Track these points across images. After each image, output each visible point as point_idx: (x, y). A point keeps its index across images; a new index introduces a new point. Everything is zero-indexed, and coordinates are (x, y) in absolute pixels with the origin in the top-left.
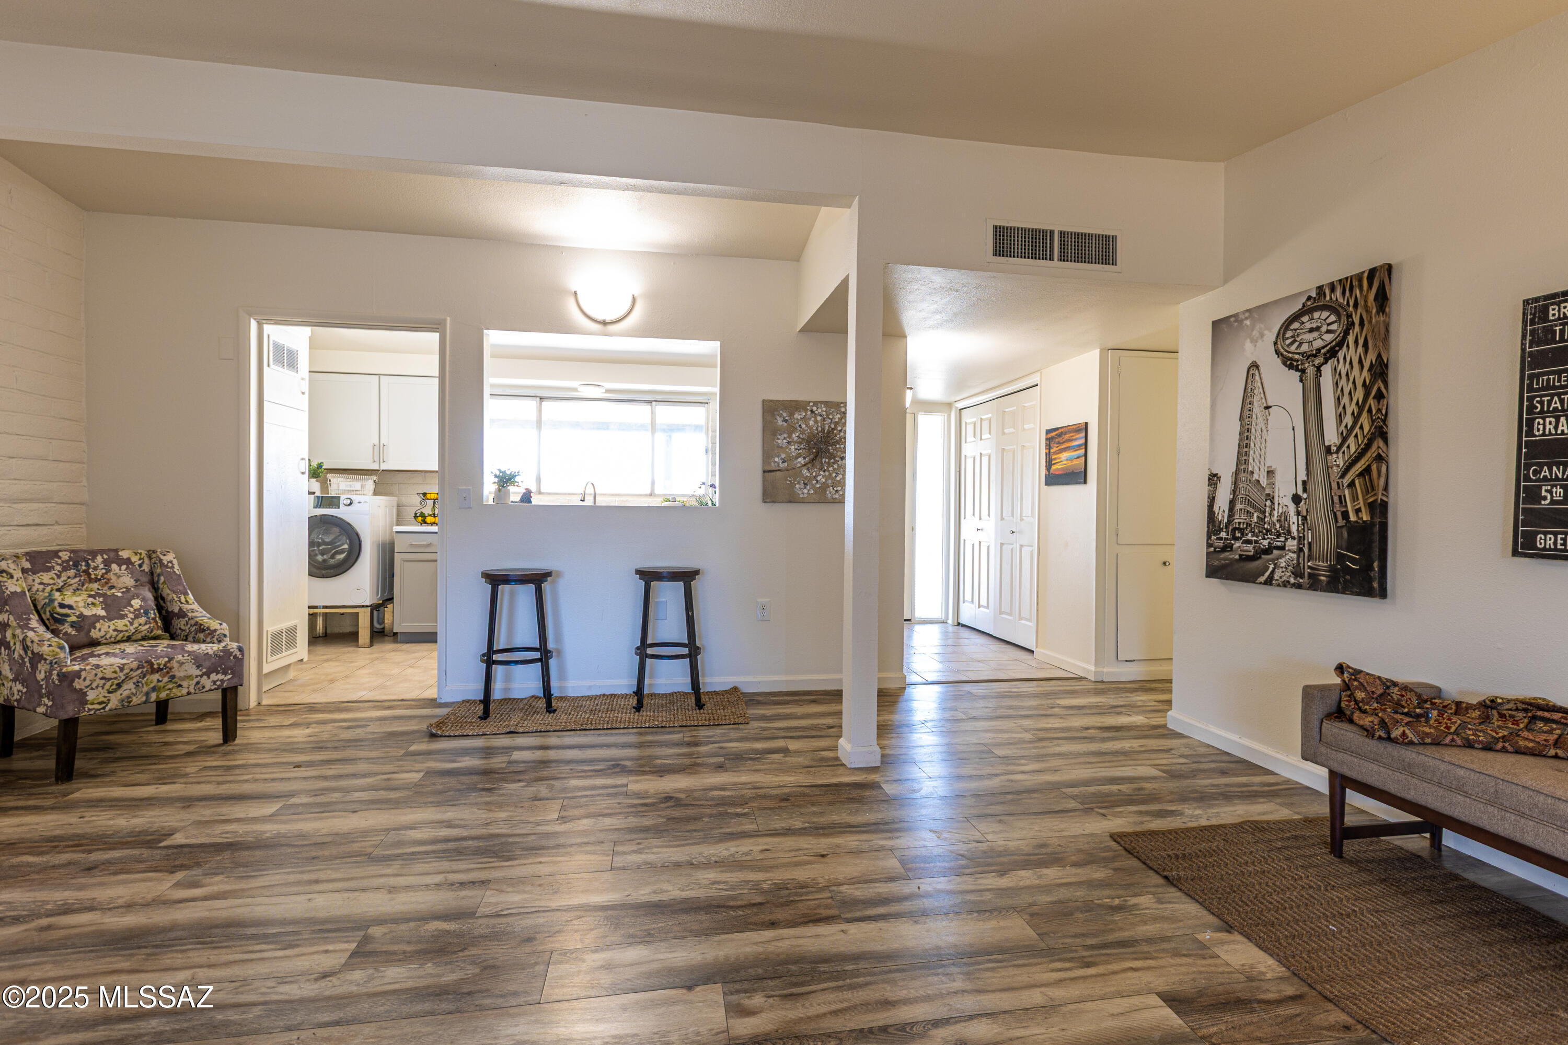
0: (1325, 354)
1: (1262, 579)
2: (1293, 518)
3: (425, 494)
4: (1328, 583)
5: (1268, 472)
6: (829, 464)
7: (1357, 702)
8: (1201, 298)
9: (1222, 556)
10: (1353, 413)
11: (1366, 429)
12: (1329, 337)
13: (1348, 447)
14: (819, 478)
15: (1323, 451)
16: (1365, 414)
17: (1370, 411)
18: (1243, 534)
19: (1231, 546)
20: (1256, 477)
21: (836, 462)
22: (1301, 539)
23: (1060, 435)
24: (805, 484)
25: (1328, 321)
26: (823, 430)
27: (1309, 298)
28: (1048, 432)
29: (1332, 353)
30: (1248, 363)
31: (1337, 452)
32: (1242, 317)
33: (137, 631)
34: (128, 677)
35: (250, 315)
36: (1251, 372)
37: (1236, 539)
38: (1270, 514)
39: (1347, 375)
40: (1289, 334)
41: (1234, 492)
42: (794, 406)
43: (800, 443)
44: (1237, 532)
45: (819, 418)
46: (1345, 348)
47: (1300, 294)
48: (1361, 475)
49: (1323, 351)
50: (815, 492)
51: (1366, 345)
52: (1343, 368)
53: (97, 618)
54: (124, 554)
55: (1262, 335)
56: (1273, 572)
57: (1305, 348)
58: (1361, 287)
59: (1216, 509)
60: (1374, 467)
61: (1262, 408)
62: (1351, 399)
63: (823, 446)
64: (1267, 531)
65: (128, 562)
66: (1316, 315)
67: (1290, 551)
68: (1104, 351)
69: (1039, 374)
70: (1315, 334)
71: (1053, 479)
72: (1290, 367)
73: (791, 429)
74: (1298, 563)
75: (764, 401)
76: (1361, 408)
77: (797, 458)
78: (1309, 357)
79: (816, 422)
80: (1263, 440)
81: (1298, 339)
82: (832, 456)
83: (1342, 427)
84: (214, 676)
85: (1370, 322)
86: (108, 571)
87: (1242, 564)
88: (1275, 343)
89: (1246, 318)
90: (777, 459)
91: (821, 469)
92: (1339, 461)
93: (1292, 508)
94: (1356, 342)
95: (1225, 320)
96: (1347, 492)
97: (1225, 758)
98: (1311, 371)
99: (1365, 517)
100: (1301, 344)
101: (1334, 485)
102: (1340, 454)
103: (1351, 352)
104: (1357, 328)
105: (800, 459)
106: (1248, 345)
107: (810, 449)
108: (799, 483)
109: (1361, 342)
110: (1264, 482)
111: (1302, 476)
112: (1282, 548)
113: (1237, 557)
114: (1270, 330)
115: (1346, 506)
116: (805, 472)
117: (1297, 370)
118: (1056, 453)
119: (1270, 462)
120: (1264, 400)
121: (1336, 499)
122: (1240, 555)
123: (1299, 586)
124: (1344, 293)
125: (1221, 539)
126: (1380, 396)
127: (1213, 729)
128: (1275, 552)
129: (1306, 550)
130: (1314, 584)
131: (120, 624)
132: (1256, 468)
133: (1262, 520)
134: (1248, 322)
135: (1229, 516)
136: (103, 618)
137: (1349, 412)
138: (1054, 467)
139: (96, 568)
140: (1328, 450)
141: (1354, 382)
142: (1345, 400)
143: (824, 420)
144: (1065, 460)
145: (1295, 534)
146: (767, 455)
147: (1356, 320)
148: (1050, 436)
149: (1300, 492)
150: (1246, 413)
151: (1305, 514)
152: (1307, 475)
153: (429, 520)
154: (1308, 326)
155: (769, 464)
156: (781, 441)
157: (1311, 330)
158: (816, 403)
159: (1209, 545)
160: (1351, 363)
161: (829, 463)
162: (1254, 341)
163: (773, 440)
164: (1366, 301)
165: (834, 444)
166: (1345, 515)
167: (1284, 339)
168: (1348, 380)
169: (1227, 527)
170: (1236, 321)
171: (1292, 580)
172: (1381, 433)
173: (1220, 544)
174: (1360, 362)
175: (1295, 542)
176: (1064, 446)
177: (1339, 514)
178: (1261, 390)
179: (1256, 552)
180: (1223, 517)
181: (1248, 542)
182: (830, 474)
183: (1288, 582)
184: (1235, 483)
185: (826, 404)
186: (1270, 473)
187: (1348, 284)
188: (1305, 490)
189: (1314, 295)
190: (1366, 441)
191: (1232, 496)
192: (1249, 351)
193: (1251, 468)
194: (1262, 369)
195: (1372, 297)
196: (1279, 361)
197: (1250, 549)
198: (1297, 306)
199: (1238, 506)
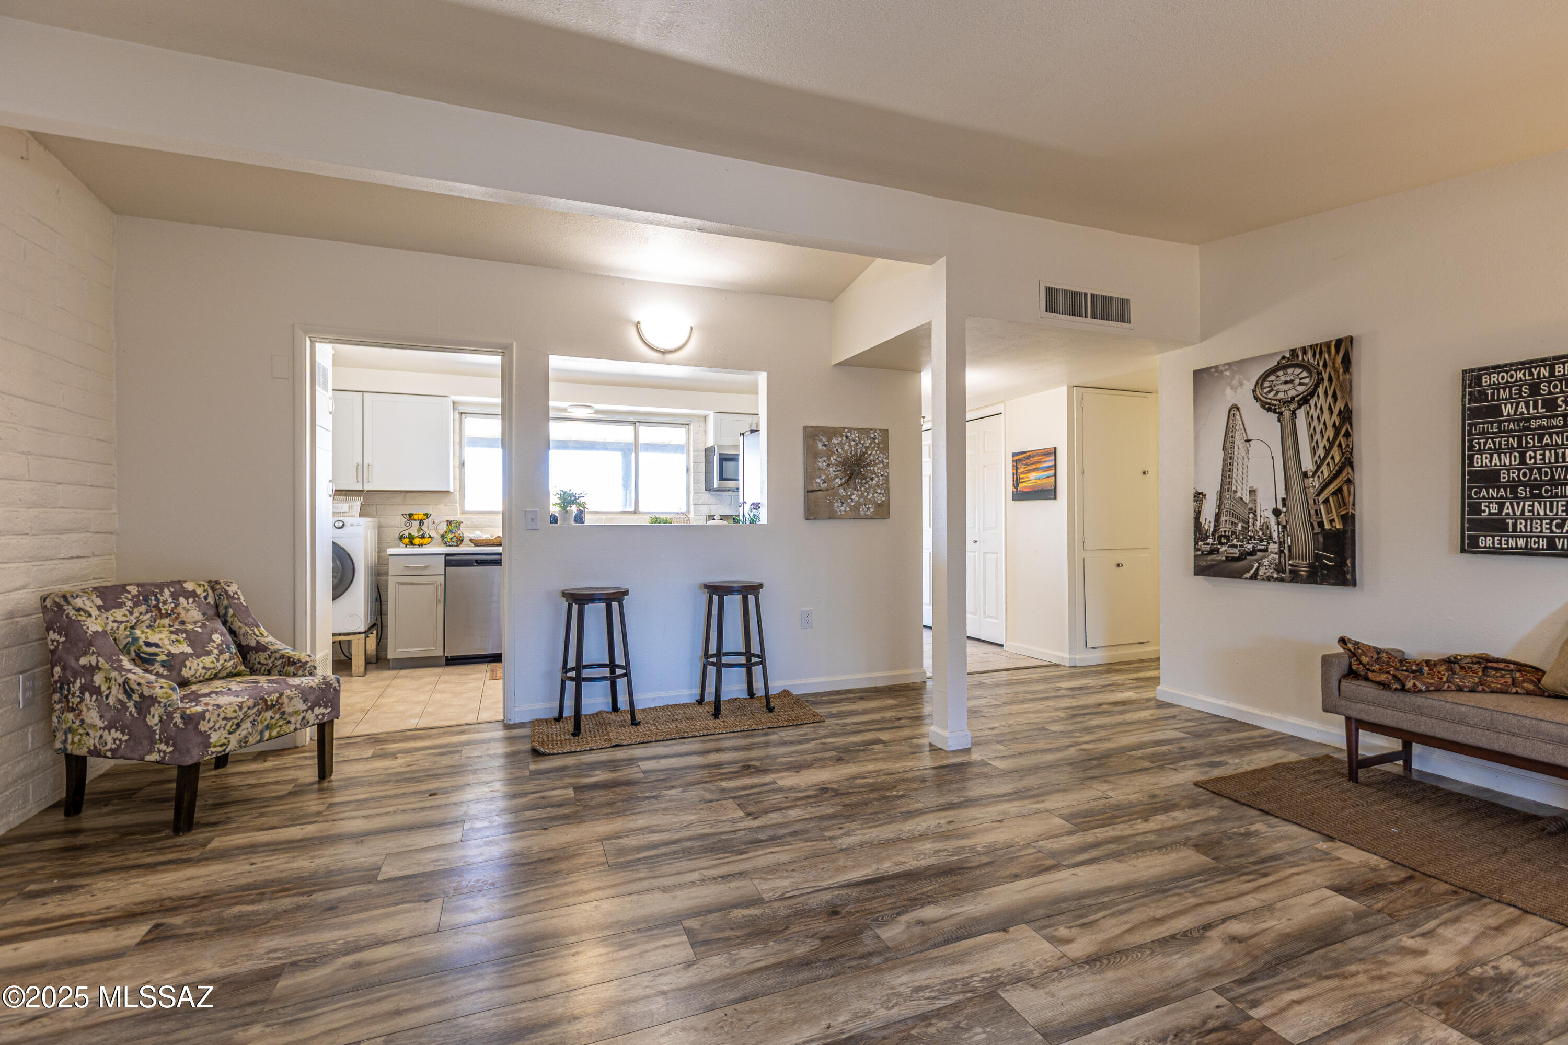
0: (1298, 401)
1: (1248, 575)
2: (1274, 527)
3: (411, 515)
4: (1308, 577)
5: (1250, 491)
6: (862, 485)
7: (1364, 666)
8: (1179, 352)
9: (1209, 558)
10: (1325, 447)
11: (1337, 459)
12: (1301, 389)
13: (1322, 472)
14: (853, 497)
15: (1300, 475)
16: (1335, 448)
17: (1340, 445)
18: (1228, 540)
19: (1218, 550)
20: (1239, 495)
21: (867, 482)
22: (1281, 544)
23: (1028, 458)
24: (842, 503)
25: (1301, 376)
26: (856, 453)
27: (1284, 358)
28: (1014, 455)
29: (1305, 401)
30: (1230, 405)
31: (1313, 476)
32: (1222, 368)
33: (223, 668)
34: (246, 716)
35: (306, 333)
36: (1232, 412)
37: (1222, 544)
38: (1253, 524)
39: (1318, 418)
40: (1266, 384)
41: (1219, 507)
42: (832, 432)
43: (838, 466)
44: (1224, 538)
45: (853, 443)
46: (1315, 398)
47: (1275, 354)
48: (1334, 494)
49: (1296, 399)
50: (851, 510)
51: (1334, 396)
52: (1314, 413)
53: (186, 656)
54: (189, 586)
55: (1241, 384)
56: (1257, 570)
57: (1281, 396)
58: (1329, 352)
59: (1202, 520)
60: (1345, 488)
61: (1243, 441)
62: (1323, 436)
63: (856, 468)
64: (1251, 537)
65: (193, 594)
66: (1290, 371)
67: (1272, 552)
68: (1071, 388)
69: (1003, 404)
70: (1290, 386)
71: (1020, 495)
72: (1269, 410)
73: (830, 453)
74: (1280, 562)
75: (805, 428)
76: (1331, 443)
77: (835, 479)
78: (1285, 403)
79: (850, 446)
80: (1245, 466)
81: (1275, 389)
82: (864, 477)
83: (1316, 457)
84: (317, 710)
85: (1338, 378)
86: (177, 605)
87: (1228, 564)
88: (1254, 391)
89: (1226, 370)
90: (818, 480)
91: (855, 489)
92: (1315, 483)
93: (1273, 519)
94: (1326, 393)
95: (1206, 370)
96: (1322, 507)
97: (1218, 719)
98: (1287, 414)
99: (1338, 525)
100: (1277, 393)
101: (1311, 502)
102: (1316, 478)
103: (1321, 401)
104: (1326, 383)
105: (837, 480)
106: (1229, 391)
107: (845, 471)
108: (837, 502)
109: (1330, 393)
110: (1246, 499)
111: (1281, 494)
112: (1266, 550)
113: (1224, 558)
114: (1248, 380)
115: (1322, 517)
116: (842, 491)
117: (1275, 412)
118: (1023, 473)
119: (1252, 483)
120: (1244, 435)
121: (1313, 512)
122: (1227, 557)
123: (1282, 580)
124: (1314, 356)
125: (1208, 544)
126: (1347, 435)
127: (1202, 697)
128: (1259, 554)
129: (1286, 551)
130: (1295, 577)
131: (208, 661)
132: (1239, 488)
133: (1246, 529)
134: (1228, 373)
135: (1215, 526)
136: (191, 655)
137: (1321, 445)
138: (1021, 485)
139: (165, 602)
140: (1305, 475)
141: (1325, 423)
142: (1318, 437)
143: (857, 445)
144: (1032, 479)
145: (1277, 539)
146: (809, 476)
147: (1326, 376)
148: (1016, 458)
149: (1280, 507)
150: (1228, 445)
151: (1284, 523)
152: (1287, 493)
153: (417, 541)
154: (1283, 379)
155: (812, 484)
156: (822, 464)
157: (1286, 382)
158: (850, 430)
159: (1196, 550)
160: (1321, 409)
161: (861, 483)
162: (1234, 388)
163: (815, 463)
164: (1334, 363)
165: (865, 466)
166: (1321, 524)
167: (1262, 388)
168: (1319, 421)
169: (1213, 534)
170: (1216, 371)
171: (1275, 575)
172: (1348, 462)
173: (1208, 548)
174: (1330, 408)
175: (1277, 546)
176: (1032, 467)
177: (1316, 525)
178: (1242, 427)
179: (1241, 554)
180: (1209, 527)
181: (1234, 546)
182: (863, 494)
183: (1272, 577)
184: (1220, 500)
185: (859, 430)
186: (1252, 492)
187: (1318, 349)
188: (1284, 505)
189: (1288, 355)
190: (1337, 468)
191: (1217, 511)
192: (1230, 396)
193: (1234, 488)
194: (1242, 410)
195: (1339, 360)
196: (1258, 405)
197: (1236, 552)
198: (1273, 363)
199: (1223, 518)
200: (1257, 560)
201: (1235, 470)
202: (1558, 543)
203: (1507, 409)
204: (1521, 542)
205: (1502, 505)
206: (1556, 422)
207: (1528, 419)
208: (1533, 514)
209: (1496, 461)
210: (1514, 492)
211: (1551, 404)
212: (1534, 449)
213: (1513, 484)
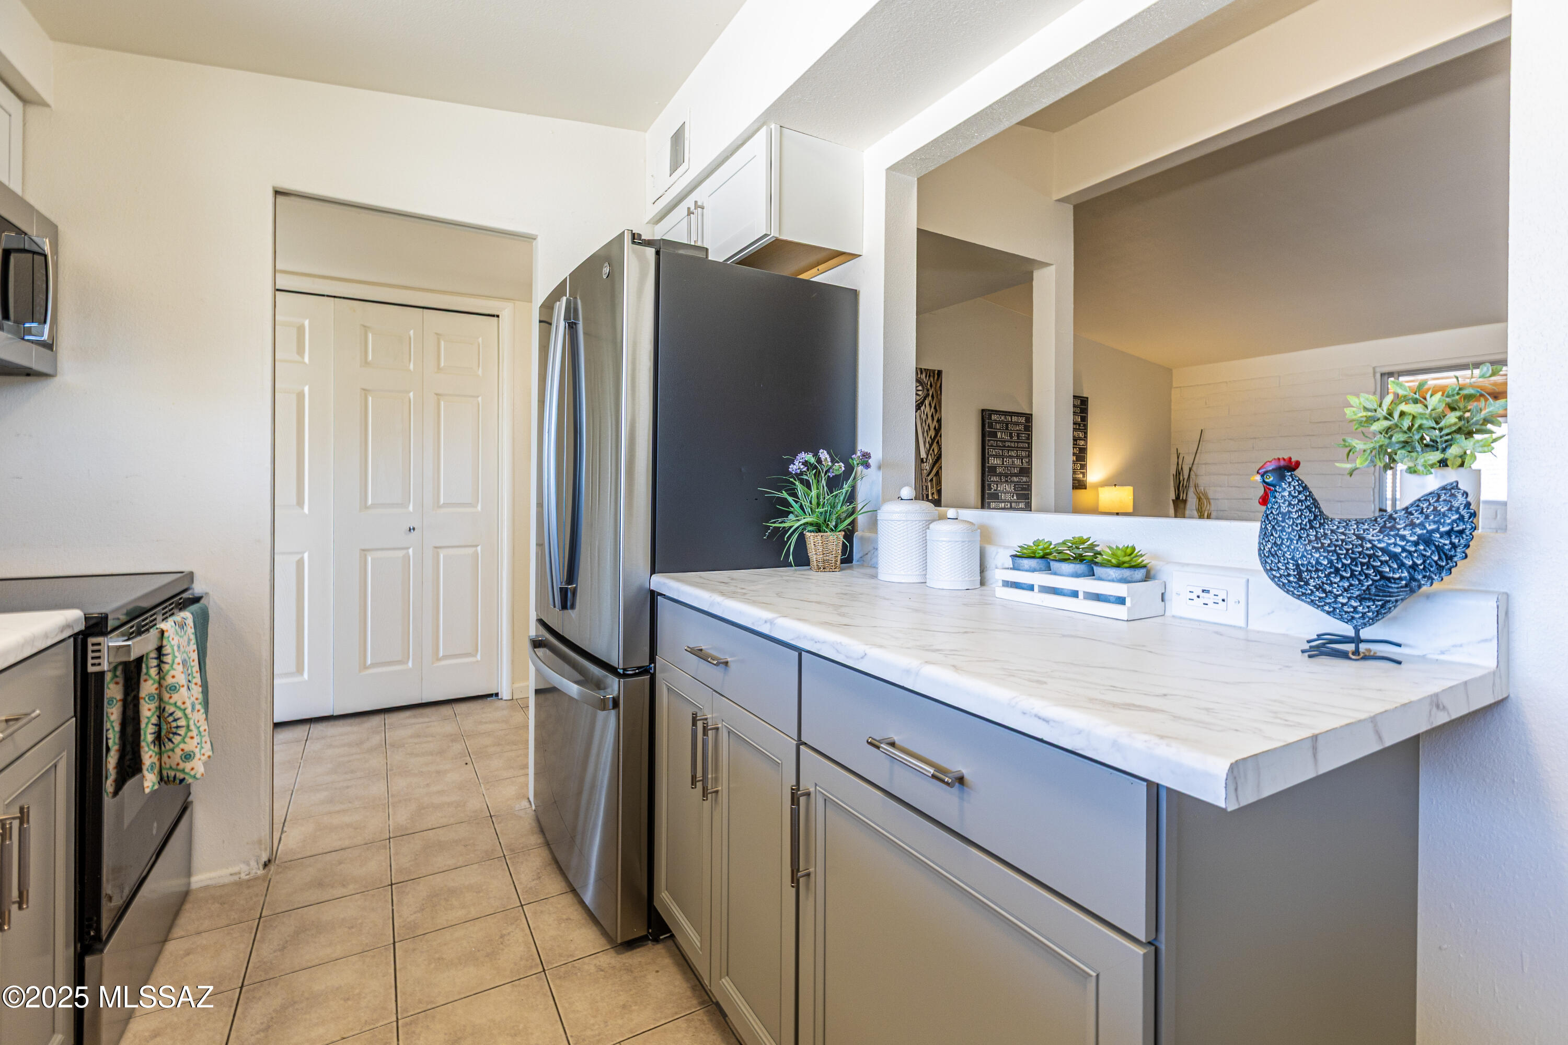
0: (915, 406)
11: (937, 452)
12: (917, 397)
15: (920, 461)
16: (935, 444)
17: (938, 442)
25: (917, 388)
29: (918, 407)
31: (925, 462)
39: (925, 421)
46: (923, 406)
48: (935, 475)
51: (935, 408)
62: (928, 435)
76: (933, 440)
92: (927, 466)
94: (930, 404)
96: (929, 484)
99: (938, 497)
101: (924, 480)
109: (933, 406)
115: (928, 492)
121: (924, 488)
124: (926, 377)
140: (922, 461)
141: (929, 426)
147: (932, 393)
160: (927, 415)
164: (936, 386)
166: (929, 496)
174: (932, 416)
187: (930, 373)
190: (936, 458)
195: (939, 385)
202: (1013, 505)
203: (999, 435)
204: (1003, 504)
205: (997, 485)
206: (1013, 445)
207: (1005, 442)
208: (1006, 489)
209: (995, 462)
210: (1001, 479)
211: (1011, 436)
212: (1007, 457)
213: (1000, 475)
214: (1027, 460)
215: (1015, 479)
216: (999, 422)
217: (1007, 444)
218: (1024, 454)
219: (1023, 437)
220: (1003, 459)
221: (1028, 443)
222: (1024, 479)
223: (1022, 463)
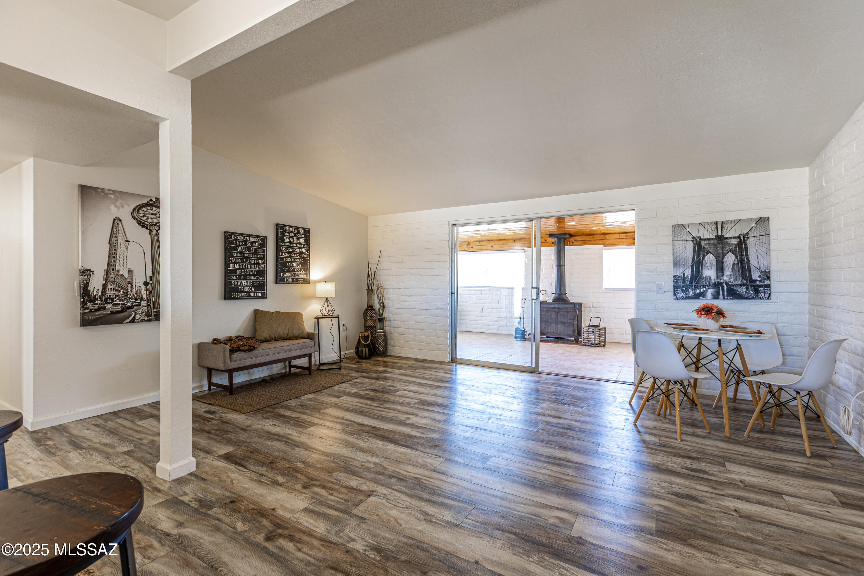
1: (128, 321)
2: (144, 292)
5: (129, 271)
9: (97, 313)
18: (113, 301)
19: (104, 308)
20: (121, 273)
22: (149, 301)
27: (151, 200)
30: (114, 217)
32: (106, 191)
36: (116, 222)
37: (108, 303)
38: (131, 291)
40: (141, 212)
41: (106, 280)
44: (110, 299)
47: (146, 197)
55: (123, 207)
56: (135, 316)
57: (150, 220)
59: (91, 288)
61: (124, 241)
64: (130, 298)
66: (154, 208)
67: (143, 306)
70: (154, 216)
72: (143, 226)
74: (148, 311)
78: (152, 225)
80: (125, 256)
81: (147, 216)
87: (113, 316)
88: (132, 213)
89: (111, 194)
93: (143, 288)
95: (91, 188)
98: (154, 231)
100: (148, 218)
106: (112, 207)
110: (126, 275)
111: (150, 273)
112: (139, 305)
113: (109, 312)
114: (128, 206)
117: (147, 228)
119: (130, 266)
120: (125, 237)
122: (111, 312)
123: (150, 320)
125: (97, 304)
128: (135, 307)
129: (152, 305)
130: (157, 318)
132: (121, 269)
133: (126, 293)
134: (112, 196)
135: (102, 292)
145: (146, 298)
149: (148, 280)
150: (113, 241)
151: (151, 290)
152: (153, 273)
154: (150, 211)
157: (152, 214)
159: (83, 309)
162: (117, 207)
167: (138, 213)
169: (100, 298)
170: (102, 192)
171: (146, 318)
173: (96, 307)
175: (146, 302)
178: (123, 232)
179: (122, 309)
180: (98, 293)
181: (119, 304)
183: (144, 320)
184: (107, 276)
186: (130, 272)
188: (151, 280)
189: (154, 200)
191: (104, 282)
192: (114, 211)
193: (117, 269)
194: (123, 222)
196: (135, 222)
197: (119, 308)
198: (145, 201)
199: (109, 287)
200: (134, 311)
201: (118, 257)
202: (251, 295)
203: (239, 249)
204: (243, 295)
205: (237, 282)
206: (251, 256)
207: (244, 254)
208: (245, 285)
209: (236, 267)
210: (240, 278)
211: (249, 250)
212: (245, 263)
213: (240, 275)
214: (263, 266)
215: (253, 278)
216: (239, 241)
217: (246, 255)
218: (260, 262)
219: (260, 251)
220: (243, 265)
221: (264, 255)
222: (261, 278)
223: (259, 267)
